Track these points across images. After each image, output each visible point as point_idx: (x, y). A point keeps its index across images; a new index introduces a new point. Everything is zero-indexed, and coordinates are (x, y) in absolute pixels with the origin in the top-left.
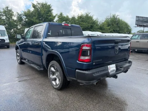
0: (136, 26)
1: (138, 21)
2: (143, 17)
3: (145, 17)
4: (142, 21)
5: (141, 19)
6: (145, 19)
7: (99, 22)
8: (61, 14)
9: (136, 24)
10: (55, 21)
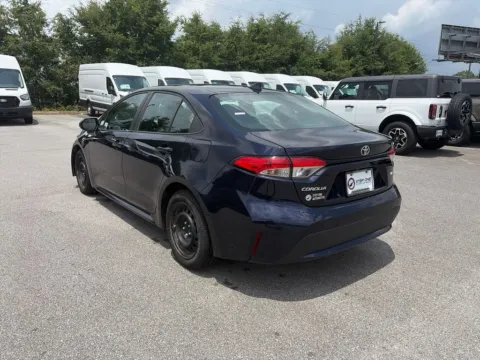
0: (442, 57)
1: (447, 41)
3: (471, 30)
4: (462, 42)
7: (317, 45)
8: (196, 19)
9: (441, 52)
10: (173, 39)
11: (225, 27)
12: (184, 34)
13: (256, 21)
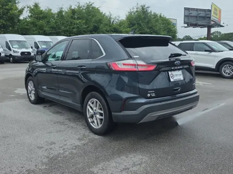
0: (186, 25)
1: (188, 16)
2: (197, 10)
3: (201, 10)
4: (196, 17)
5: (194, 13)
6: (201, 12)
7: (112, 20)
8: (36, 6)
9: (185, 23)
10: (21, 18)
11: (55, 11)
12: (30, 14)
13: (73, 8)
